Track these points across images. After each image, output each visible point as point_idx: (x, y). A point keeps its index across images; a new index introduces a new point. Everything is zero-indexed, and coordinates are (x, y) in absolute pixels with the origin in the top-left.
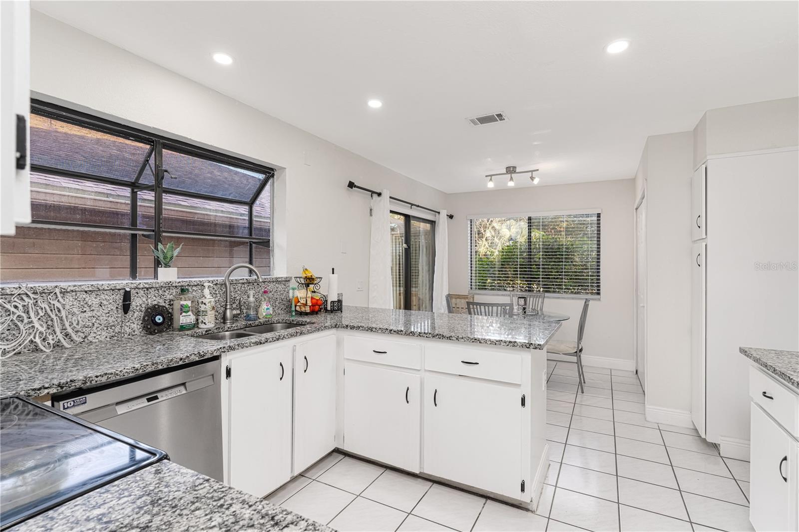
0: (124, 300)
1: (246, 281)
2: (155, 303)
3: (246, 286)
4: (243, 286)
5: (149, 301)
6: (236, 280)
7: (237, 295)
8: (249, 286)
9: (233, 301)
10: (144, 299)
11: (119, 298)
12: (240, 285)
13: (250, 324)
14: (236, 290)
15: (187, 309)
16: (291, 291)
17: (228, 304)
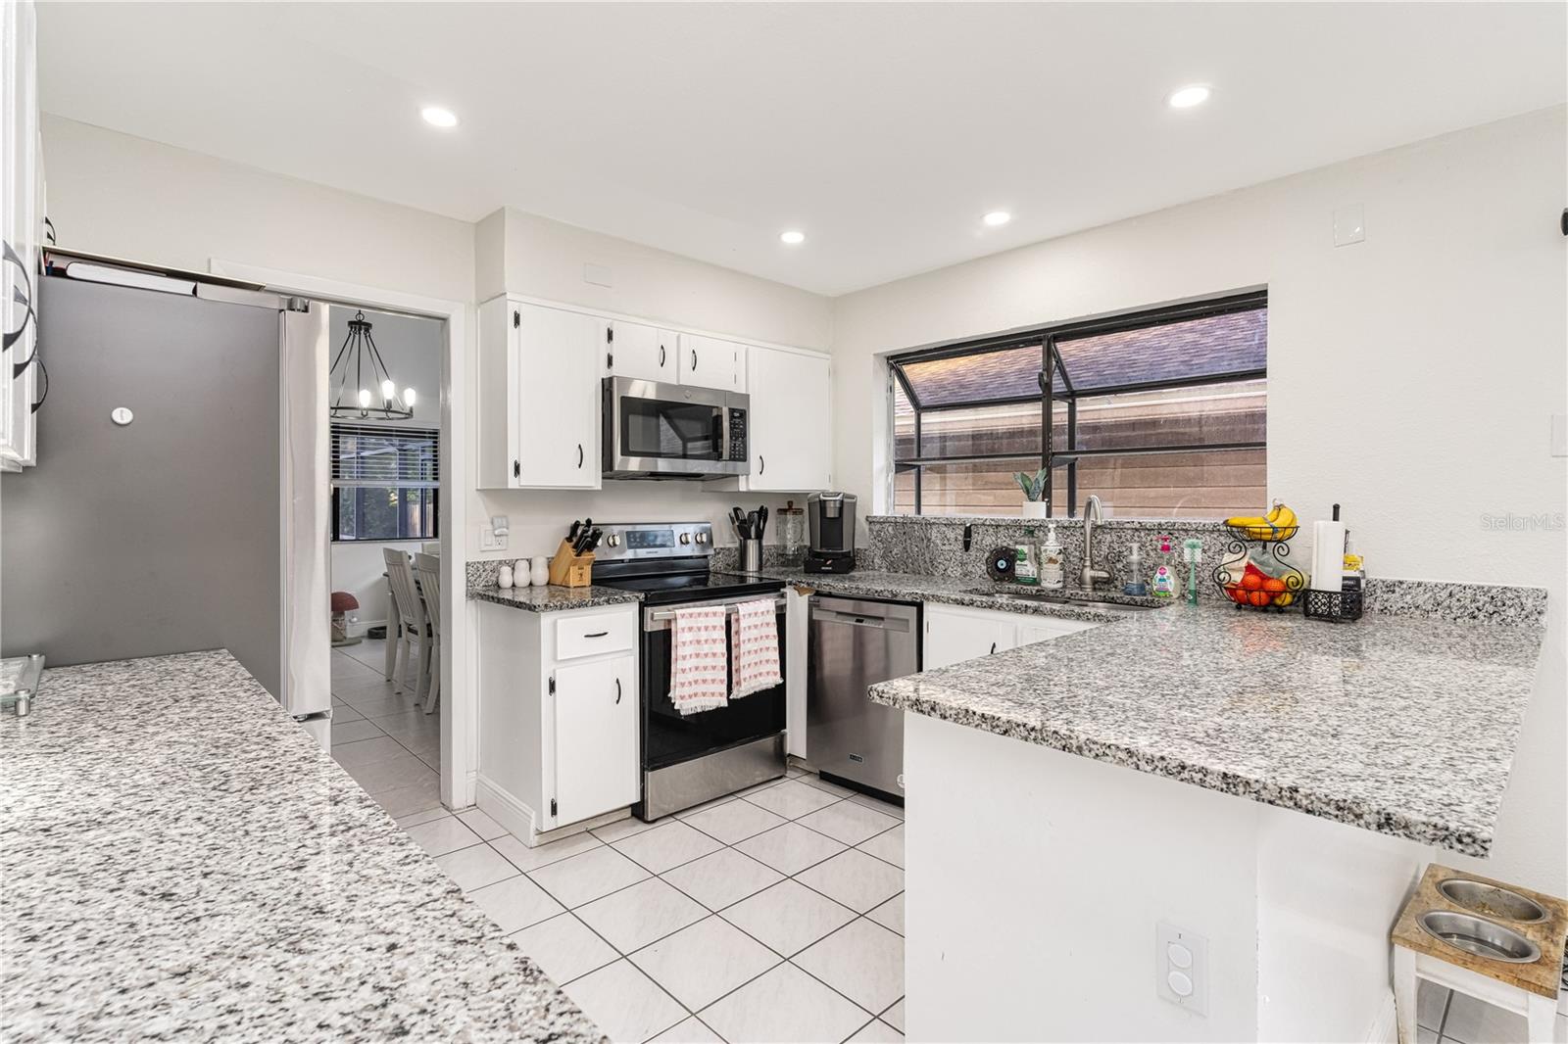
0: (965, 536)
2: (1005, 544)
3: (1142, 534)
5: (999, 540)
6: (1118, 523)
7: (1124, 549)
8: (1149, 535)
9: (1117, 558)
10: (994, 539)
11: (961, 532)
13: (1113, 598)
14: (1123, 539)
15: (1022, 556)
16: (1187, 551)
17: (1088, 558)
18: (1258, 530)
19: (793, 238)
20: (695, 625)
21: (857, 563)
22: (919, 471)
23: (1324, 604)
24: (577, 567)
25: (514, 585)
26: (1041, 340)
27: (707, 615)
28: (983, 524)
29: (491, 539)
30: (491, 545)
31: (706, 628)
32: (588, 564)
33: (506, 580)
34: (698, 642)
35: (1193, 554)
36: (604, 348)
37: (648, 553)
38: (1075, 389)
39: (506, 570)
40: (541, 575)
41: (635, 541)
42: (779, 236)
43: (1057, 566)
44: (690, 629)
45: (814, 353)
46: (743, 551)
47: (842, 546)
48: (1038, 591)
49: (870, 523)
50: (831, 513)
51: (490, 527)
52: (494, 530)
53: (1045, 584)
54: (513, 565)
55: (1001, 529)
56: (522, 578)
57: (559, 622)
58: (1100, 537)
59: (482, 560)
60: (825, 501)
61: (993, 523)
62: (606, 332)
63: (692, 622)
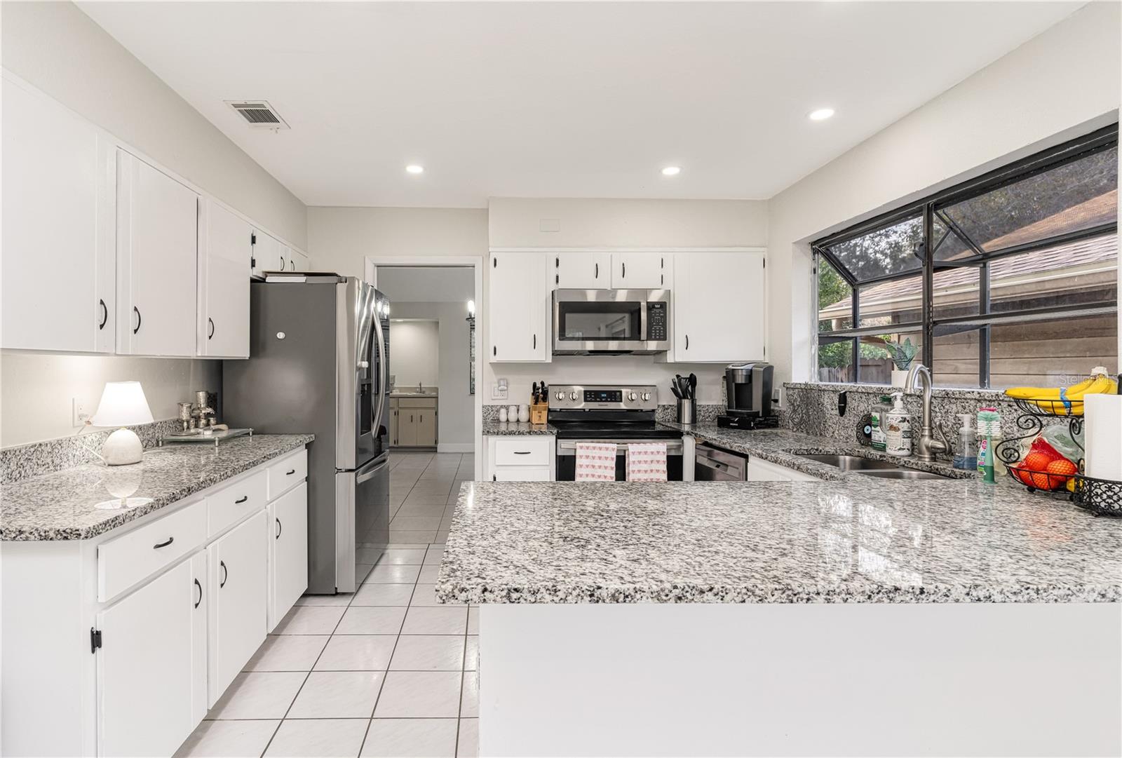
0: (840, 402)
1: (977, 397)
4: (979, 404)
10: (866, 405)
11: (836, 399)
12: (972, 402)
13: (937, 469)
15: (877, 423)
17: (927, 428)
18: (1049, 404)
19: (671, 171)
20: (591, 455)
21: (780, 423)
22: (856, 341)
23: (1097, 495)
24: (537, 412)
25: (508, 420)
26: (922, 210)
27: (600, 449)
28: (857, 392)
29: (497, 392)
30: (498, 396)
31: (600, 458)
32: (545, 410)
33: (503, 417)
34: (593, 467)
35: (989, 428)
36: (553, 271)
37: (600, 405)
38: (986, 252)
39: (503, 411)
40: (524, 416)
41: (591, 397)
42: (660, 171)
43: (899, 433)
44: (587, 457)
45: (742, 249)
46: (680, 407)
47: (752, 407)
48: (881, 456)
49: (787, 388)
50: (740, 379)
51: (497, 385)
52: (499, 386)
53: (888, 451)
54: (507, 408)
55: (871, 396)
56: (513, 417)
57: (498, 442)
58: (946, 407)
59: (491, 404)
60: (733, 370)
61: (864, 390)
62: (555, 261)
63: (590, 453)
